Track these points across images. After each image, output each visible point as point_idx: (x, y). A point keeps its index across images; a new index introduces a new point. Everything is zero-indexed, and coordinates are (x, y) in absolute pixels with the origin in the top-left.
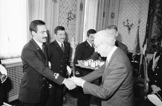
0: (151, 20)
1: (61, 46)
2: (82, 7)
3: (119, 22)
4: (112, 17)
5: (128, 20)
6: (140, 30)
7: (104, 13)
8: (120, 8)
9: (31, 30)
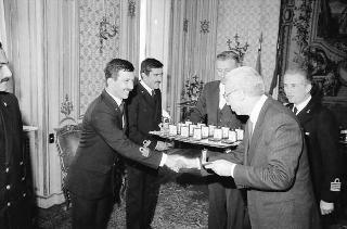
0: (286, 35)
3: (219, 42)
4: (205, 31)
5: (237, 37)
6: (264, 58)
7: (186, 22)
8: (221, 11)
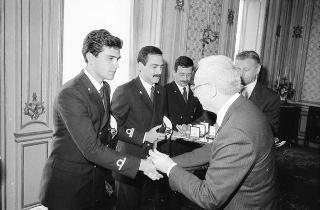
1: (182, 92)
2: (232, 18)
4: (297, 36)
7: (279, 27)
9: (139, 60)
